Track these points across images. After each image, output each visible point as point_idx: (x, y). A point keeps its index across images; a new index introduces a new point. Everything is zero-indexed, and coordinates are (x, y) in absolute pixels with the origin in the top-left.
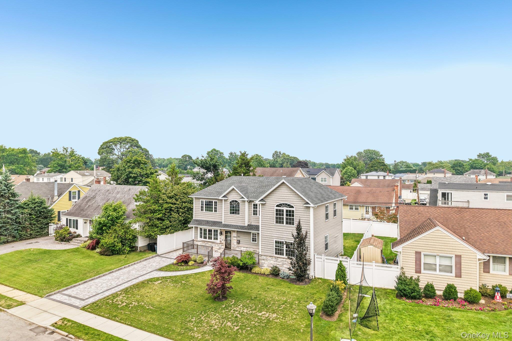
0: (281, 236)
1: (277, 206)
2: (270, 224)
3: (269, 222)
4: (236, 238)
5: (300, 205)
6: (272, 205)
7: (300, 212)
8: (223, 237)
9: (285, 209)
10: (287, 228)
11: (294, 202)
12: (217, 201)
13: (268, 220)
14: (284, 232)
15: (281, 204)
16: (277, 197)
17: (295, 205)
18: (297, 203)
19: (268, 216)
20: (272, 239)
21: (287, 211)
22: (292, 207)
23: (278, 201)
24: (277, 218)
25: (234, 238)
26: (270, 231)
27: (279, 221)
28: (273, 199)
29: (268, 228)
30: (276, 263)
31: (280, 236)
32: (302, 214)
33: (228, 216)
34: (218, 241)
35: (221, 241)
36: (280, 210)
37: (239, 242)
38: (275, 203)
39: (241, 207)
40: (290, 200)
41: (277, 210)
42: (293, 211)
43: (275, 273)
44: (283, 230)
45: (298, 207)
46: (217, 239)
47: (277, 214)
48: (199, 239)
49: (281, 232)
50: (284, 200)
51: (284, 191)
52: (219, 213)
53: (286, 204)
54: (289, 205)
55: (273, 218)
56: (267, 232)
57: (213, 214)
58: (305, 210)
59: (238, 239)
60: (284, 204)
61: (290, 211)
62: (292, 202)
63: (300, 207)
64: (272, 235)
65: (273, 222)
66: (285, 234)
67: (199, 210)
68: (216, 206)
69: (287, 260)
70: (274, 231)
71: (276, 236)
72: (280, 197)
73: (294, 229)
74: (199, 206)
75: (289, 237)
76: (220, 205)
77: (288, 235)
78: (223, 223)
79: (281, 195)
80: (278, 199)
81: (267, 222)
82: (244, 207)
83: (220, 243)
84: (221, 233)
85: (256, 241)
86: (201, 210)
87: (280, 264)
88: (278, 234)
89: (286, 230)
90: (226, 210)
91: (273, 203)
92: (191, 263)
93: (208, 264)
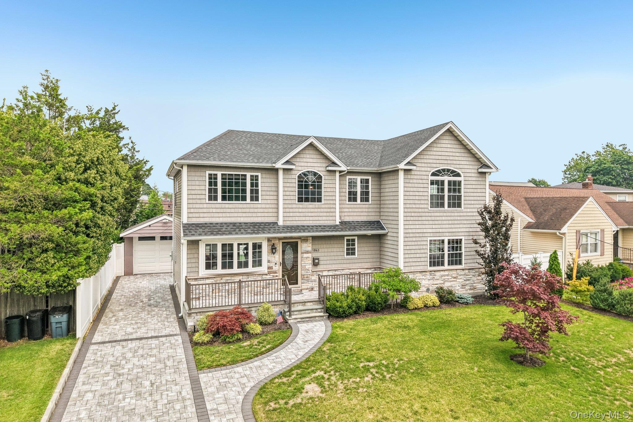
0: (441, 230)
1: (433, 174)
2: (420, 210)
3: (418, 206)
4: (310, 255)
6: (424, 173)
7: (471, 182)
8: (278, 257)
9: (446, 179)
10: (449, 215)
11: (461, 166)
12: (259, 174)
13: (416, 202)
14: (445, 222)
15: (440, 171)
16: (433, 157)
17: (463, 170)
18: (467, 166)
19: (417, 194)
20: (425, 239)
21: (449, 182)
22: (458, 175)
23: (434, 165)
24: (432, 197)
25: (305, 255)
26: (420, 222)
27: (436, 201)
28: (425, 161)
29: (417, 218)
30: (431, 282)
31: (438, 230)
32: (474, 187)
33: (294, 206)
34: (264, 269)
35: (269, 268)
36: (437, 182)
37: (316, 262)
38: (429, 169)
39: (326, 186)
40: (455, 162)
41: (432, 183)
42: (460, 183)
43: (446, 299)
44: (443, 219)
45: (468, 175)
46: (260, 265)
47: (432, 190)
48: (203, 272)
49: (440, 222)
50: (446, 162)
51: (446, 146)
52: (265, 202)
53: (448, 170)
54: (453, 172)
55: (426, 198)
56: (414, 227)
57: (248, 206)
58: (477, 179)
59: (316, 255)
60: (444, 170)
61: (455, 182)
62: (458, 166)
63: (470, 175)
64: (425, 231)
65: (425, 206)
66: (447, 226)
67: (203, 197)
68: (257, 185)
69: (451, 273)
70: (427, 222)
71: (430, 231)
72: (440, 158)
73: (462, 214)
74: (203, 188)
75: (454, 230)
76: (267, 185)
77: (453, 226)
78: (281, 223)
79: (440, 153)
80: (435, 161)
81: (414, 206)
82: (331, 186)
83: (269, 273)
84: (273, 250)
85: (353, 254)
86: (210, 198)
87: (438, 282)
88: (434, 226)
89: (449, 218)
90: (287, 193)
91: (426, 169)
92: (256, 328)
93: (291, 320)
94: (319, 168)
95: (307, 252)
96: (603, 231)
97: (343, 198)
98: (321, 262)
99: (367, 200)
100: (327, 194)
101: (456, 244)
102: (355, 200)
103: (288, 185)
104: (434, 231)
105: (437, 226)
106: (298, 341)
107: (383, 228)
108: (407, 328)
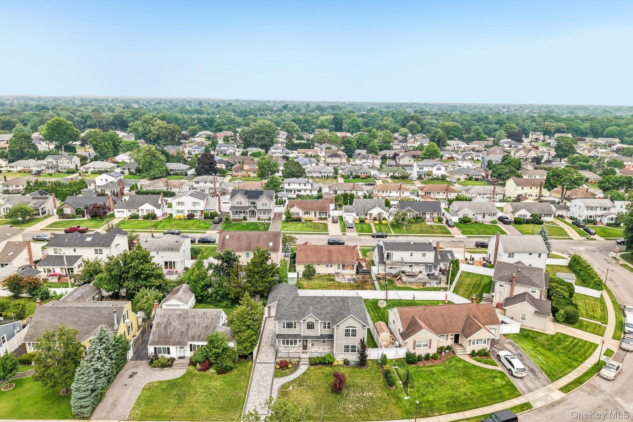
1: (346, 327)
2: (341, 337)
4: (311, 343)
6: (343, 327)
7: (360, 330)
8: (301, 343)
9: (351, 329)
10: (352, 338)
11: (357, 325)
12: (296, 322)
13: (340, 335)
14: (350, 341)
15: (348, 327)
19: (340, 333)
20: (343, 345)
22: (355, 328)
24: (345, 334)
25: (309, 343)
27: (347, 335)
28: (344, 324)
29: (340, 339)
30: (344, 356)
31: (347, 343)
33: (306, 330)
34: (297, 345)
36: (348, 330)
37: (313, 345)
39: (316, 325)
40: (354, 324)
41: (346, 330)
42: (356, 330)
43: (346, 363)
47: (346, 332)
48: (282, 345)
49: (348, 341)
50: (351, 324)
51: (351, 320)
52: (298, 329)
53: (351, 326)
54: (353, 327)
55: (343, 334)
56: (340, 341)
57: (293, 330)
58: (363, 329)
59: (313, 343)
61: (354, 330)
63: (360, 328)
64: (343, 343)
65: (343, 336)
67: (281, 328)
68: (296, 325)
69: (352, 354)
70: (343, 340)
71: (345, 343)
73: (356, 339)
74: (281, 325)
75: (353, 343)
76: (299, 324)
78: (302, 335)
79: (349, 322)
80: (347, 324)
83: (299, 347)
84: (300, 341)
85: (325, 343)
86: (283, 328)
87: (347, 356)
89: (352, 340)
90: (304, 327)
92: (290, 366)
93: (300, 363)
94: (314, 321)
96: (430, 340)
97: (322, 328)
100: (316, 327)
101: (353, 347)
102: (326, 328)
103: (304, 325)
106: (297, 372)
107: (333, 338)
108: (324, 373)
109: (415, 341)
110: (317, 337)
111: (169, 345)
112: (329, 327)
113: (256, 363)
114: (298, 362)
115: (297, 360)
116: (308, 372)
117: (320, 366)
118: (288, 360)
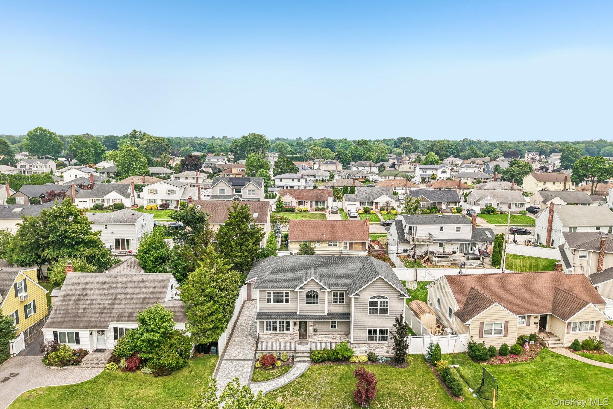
0: (375, 325)
1: (371, 298)
2: (363, 315)
3: (362, 313)
4: (313, 327)
5: (394, 296)
6: (366, 298)
7: (394, 302)
8: (297, 327)
9: (379, 300)
10: (381, 317)
11: (389, 294)
12: (289, 292)
13: (361, 311)
14: (378, 321)
15: (375, 297)
16: (371, 290)
17: (390, 296)
18: (392, 294)
19: (362, 307)
20: (366, 328)
21: (381, 302)
22: (387, 298)
23: (372, 294)
24: (370, 309)
25: (310, 327)
26: (363, 321)
27: (373, 310)
28: (367, 292)
29: (361, 319)
30: (368, 348)
31: (373, 325)
32: (396, 304)
33: (305, 306)
34: (291, 332)
35: (294, 331)
36: (374, 302)
37: (316, 331)
38: (369, 296)
39: (321, 297)
40: (384, 292)
41: (370, 302)
42: (387, 302)
43: (372, 359)
44: (377, 319)
45: (393, 298)
46: (289, 330)
47: (370, 306)
48: (265, 331)
49: (375, 321)
50: (379, 292)
51: (379, 285)
52: (292, 303)
53: (380, 296)
54: (383, 297)
55: (367, 309)
56: (360, 323)
57: (284, 305)
58: (399, 301)
59: (315, 327)
60: (378, 296)
61: (384, 302)
62: (386, 294)
63: (394, 298)
64: (366, 325)
65: (366, 313)
66: (379, 323)
67: (265, 301)
68: (288, 296)
69: (380, 345)
70: (367, 321)
71: (369, 325)
72: (375, 290)
73: (388, 317)
74: (265, 298)
75: (383, 325)
76: (293, 296)
77: (382, 323)
78: (298, 313)
79: (375, 288)
80: (372, 292)
81: (360, 313)
82: (323, 297)
83: (293, 334)
84: (295, 324)
85: (335, 327)
86: (268, 302)
87: (372, 349)
88: (371, 323)
89: (380, 319)
90: (301, 300)
91: (367, 296)
92: (279, 363)
93: (295, 360)
94: (317, 289)
95: (311, 326)
96: (507, 322)
97: (330, 302)
98: (318, 330)
99: (343, 302)
100: (321, 301)
101: (383, 332)
102: (336, 302)
103: (302, 297)
104: (371, 325)
105: (372, 323)
106: (291, 374)
107: (349, 318)
108: (336, 375)
109: (482, 324)
110: (323, 317)
111: (78, 328)
112: (342, 301)
113: (222, 359)
114: (293, 357)
115: (291, 354)
116: (309, 372)
117: (330, 364)
118: (276, 355)
